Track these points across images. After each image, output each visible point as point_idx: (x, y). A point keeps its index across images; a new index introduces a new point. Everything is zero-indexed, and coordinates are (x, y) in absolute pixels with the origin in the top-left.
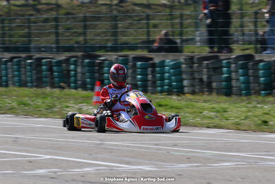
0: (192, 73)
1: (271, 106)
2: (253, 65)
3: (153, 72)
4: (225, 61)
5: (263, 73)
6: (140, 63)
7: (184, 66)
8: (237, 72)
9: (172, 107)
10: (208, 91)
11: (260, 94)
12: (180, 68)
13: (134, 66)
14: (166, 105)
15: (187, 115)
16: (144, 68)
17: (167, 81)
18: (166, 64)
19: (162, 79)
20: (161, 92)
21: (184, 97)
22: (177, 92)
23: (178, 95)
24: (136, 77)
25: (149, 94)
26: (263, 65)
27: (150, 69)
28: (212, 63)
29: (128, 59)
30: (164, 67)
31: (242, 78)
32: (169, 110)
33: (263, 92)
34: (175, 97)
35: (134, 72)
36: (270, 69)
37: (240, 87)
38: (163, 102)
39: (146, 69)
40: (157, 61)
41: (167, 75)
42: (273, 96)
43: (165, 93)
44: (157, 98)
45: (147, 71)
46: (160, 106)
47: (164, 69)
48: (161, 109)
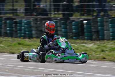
0: (37, 27)
1: (79, 45)
2: (69, 23)
3: (16, 26)
4: (54, 21)
5: (75, 27)
6: (8, 21)
7: (32, 23)
8: (60, 26)
9: (26, 45)
11: (73, 39)
12: (30, 24)
13: (5, 23)
14: (23, 44)
16: (11, 24)
17: (23, 31)
18: (23, 22)
19: (21, 30)
20: (20, 37)
21: (32, 40)
22: (28, 37)
23: (29, 39)
24: (6, 29)
25: (13, 38)
26: (75, 23)
27: (14, 24)
29: (2, 19)
30: (22, 23)
31: (63, 30)
32: (25, 47)
33: (74, 37)
34: (27, 40)
35: (6, 26)
36: (78, 25)
37: (62, 34)
38: (21, 42)
39: (12, 24)
40: (18, 20)
41: (23, 28)
42: (80, 40)
43: (22, 38)
44: (18, 40)
45: (12, 26)
46: (20, 44)
47: (21, 25)
48: (20, 46)
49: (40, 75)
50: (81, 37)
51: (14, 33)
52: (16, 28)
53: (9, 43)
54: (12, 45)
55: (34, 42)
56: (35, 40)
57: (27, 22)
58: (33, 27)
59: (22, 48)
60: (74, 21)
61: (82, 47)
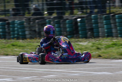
0: (30, 27)
1: (73, 43)
2: (63, 21)
3: (8, 27)
4: (47, 20)
5: (68, 26)
7: (25, 23)
8: (54, 26)
9: (20, 46)
10: (39, 37)
12: (23, 24)
14: (17, 45)
15: (28, 50)
17: (16, 32)
18: (15, 23)
19: (14, 31)
20: (13, 38)
21: (26, 40)
22: (22, 38)
23: (23, 40)
25: (6, 40)
26: (68, 21)
28: (41, 21)
30: (14, 24)
31: (57, 29)
32: (18, 48)
33: (69, 36)
34: (21, 41)
36: (72, 23)
37: (56, 34)
38: (14, 43)
39: (4, 25)
40: (10, 21)
41: (16, 28)
42: (74, 38)
43: (15, 39)
44: (11, 42)
45: (5, 27)
46: (13, 45)
47: (14, 26)
48: (14, 47)
49: (35, 76)
50: (75, 35)
51: (7, 34)
52: (9, 30)
53: (2, 45)
54: (6, 46)
55: (27, 43)
56: (29, 40)
57: (19, 23)
58: (26, 27)
59: (16, 49)
60: (67, 19)
61: (77, 46)
